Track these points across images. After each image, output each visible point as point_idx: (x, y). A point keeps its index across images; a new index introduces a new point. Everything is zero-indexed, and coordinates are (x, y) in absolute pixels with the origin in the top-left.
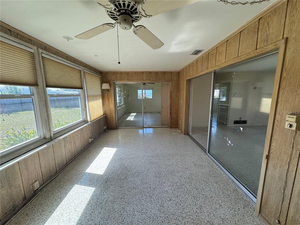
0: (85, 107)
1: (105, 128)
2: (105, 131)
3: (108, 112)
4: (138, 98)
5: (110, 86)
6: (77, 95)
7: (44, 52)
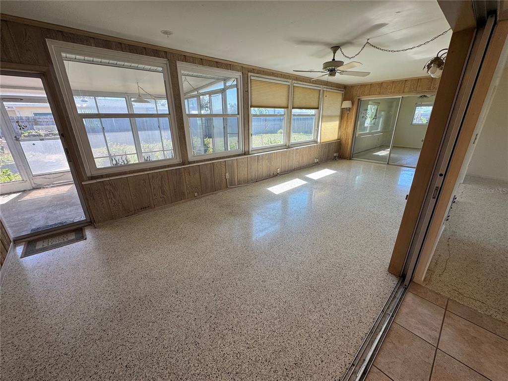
0: (318, 127)
1: (335, 155)
2: (335, 159)
3: (344, 138)
4: (412, 121)
5: (353, 104)
6: (313, 115)
7: (296, 82)
